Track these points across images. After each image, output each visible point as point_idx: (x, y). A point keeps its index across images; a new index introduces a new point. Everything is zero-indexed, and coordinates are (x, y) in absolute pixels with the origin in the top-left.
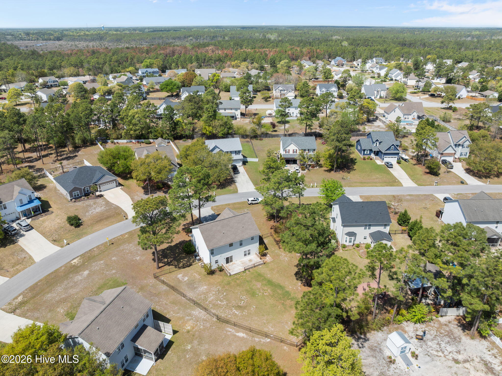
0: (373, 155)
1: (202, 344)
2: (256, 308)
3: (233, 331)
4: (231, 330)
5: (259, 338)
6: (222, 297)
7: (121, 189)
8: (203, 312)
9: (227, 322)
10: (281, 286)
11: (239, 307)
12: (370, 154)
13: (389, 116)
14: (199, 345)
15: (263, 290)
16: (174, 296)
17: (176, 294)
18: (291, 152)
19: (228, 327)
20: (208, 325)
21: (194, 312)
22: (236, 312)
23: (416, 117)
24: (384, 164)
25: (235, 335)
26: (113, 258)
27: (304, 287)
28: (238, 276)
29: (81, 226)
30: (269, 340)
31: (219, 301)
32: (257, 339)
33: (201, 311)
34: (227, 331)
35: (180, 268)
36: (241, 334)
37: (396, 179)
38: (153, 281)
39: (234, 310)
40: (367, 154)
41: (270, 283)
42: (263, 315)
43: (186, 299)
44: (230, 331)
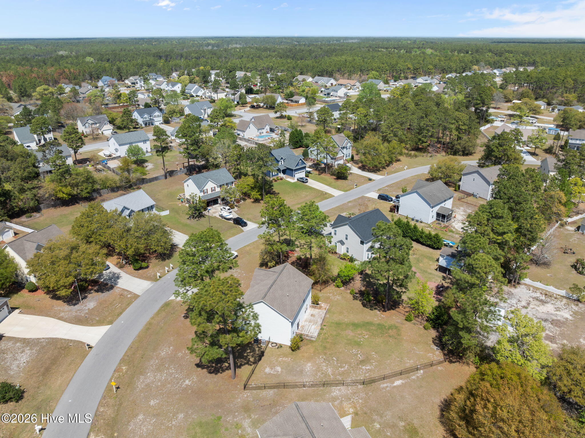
0: (281, 175)
1: (382, 414)
2: (376, 353)
3: (389, 384)
4: (385, 385)
5: (414, 375)
6: (337, 363)
7: (21, 313)
8: (342, 388)
9: (372, 381)
10: (368, 323)
11: (362, 362)
12: (278, 174)
13: (245, 133)
14: (381, 417)
15: (359, 334)
16: (293, 393)
17: (292, 390)
18: (210, 192)
19: (380, 384)
20: (363, 395)
21: (335, 394)
22: (367, 368)
23: (269, 130)
24: (296, 180)
25: (395, 387)
26: (152, 403)
27: (385, 313)
28: (322, 336)
29: (25, 395)
30: (422, 371)
31: (340, 369)
32: (414, 377)
33: (338, 388)
34: (383, 388)
35: (256, 362)
36: (398, 383)
37: (323, 192)
38: (247, 394)
39: (364, 367)
40: (275, 175)
41: (356, 326)
42: (390, 355)
43: (309, 387)
44: (387, 387)
